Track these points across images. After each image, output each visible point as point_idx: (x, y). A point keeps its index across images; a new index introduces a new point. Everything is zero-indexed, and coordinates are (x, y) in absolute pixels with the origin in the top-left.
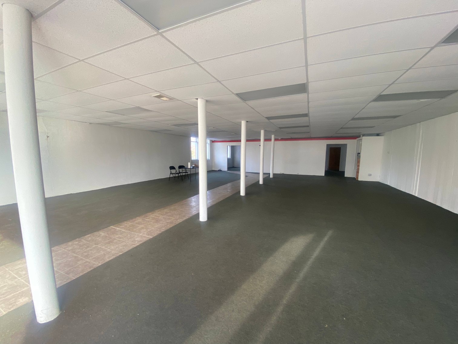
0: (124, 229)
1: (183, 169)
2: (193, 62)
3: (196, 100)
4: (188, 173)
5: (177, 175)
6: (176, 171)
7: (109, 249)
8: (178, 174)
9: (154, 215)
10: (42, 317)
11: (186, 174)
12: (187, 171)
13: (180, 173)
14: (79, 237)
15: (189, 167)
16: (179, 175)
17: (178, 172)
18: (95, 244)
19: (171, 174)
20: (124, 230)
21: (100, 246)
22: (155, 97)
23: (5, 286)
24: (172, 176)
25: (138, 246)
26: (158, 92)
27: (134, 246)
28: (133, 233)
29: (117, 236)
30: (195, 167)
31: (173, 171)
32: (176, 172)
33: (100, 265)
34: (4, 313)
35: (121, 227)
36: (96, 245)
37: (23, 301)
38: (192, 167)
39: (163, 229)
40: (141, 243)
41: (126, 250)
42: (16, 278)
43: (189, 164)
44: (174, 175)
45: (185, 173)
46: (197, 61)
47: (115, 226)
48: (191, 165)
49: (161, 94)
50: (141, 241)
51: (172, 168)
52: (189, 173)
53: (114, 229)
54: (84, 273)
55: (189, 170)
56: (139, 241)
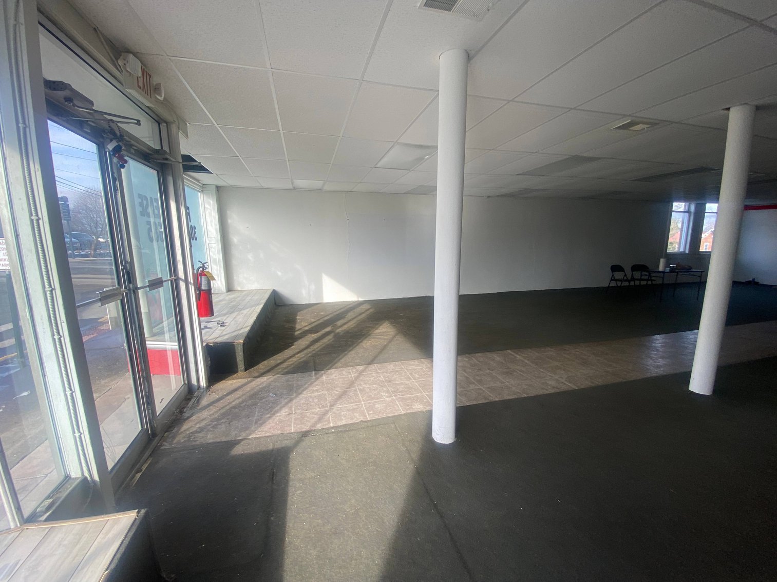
0: (528, 360)
1: (644, 273)
2: (748, 24)
3: (726, 112)
4: (654, 282)
5: (626, 284)
6: (625, 275)
7: (508, 382)
8: (629, 281)
9: (578, 350)
10: (438, 435)
11: (650, 283)
12: (653, 278)
13: (633, 279)
14: (469, 354)
15: (661, 268)
16: (632, 283)
17: (629, 278)
18: (489, 369)
19: (612, 280)
20: (527, 362)
21: (495, 373)
22: (619, 128)
23: (402, 384)
24: (613, 284)
25: (552, 393)
26: (630, 116)
27: (545, 391)
28: (542, 370)
29: (518, 367)
30: (676, 269)
31: (619, 275)
32: (625, 278)
33: (497, 400)
34: (403, 412)
35: (523, 355)
36: (491, 372)
37: (418, 407)
38: (668, 270)
39: (599, 382)
40: (558, 391)
41: (533, 393)
42: (410, 379)
43: (662, 262)
44: (619, 284)
45: (647, 280)
46: (759, 19)
47: (514, 352)
48: (667, 265)
49: (634, 118)
50: (557, 388)
51: (616, 268)
52: (659, 281)
53: (513, 355)
54: (479, 402)
55: (662, 275)
56: (554, 388)
